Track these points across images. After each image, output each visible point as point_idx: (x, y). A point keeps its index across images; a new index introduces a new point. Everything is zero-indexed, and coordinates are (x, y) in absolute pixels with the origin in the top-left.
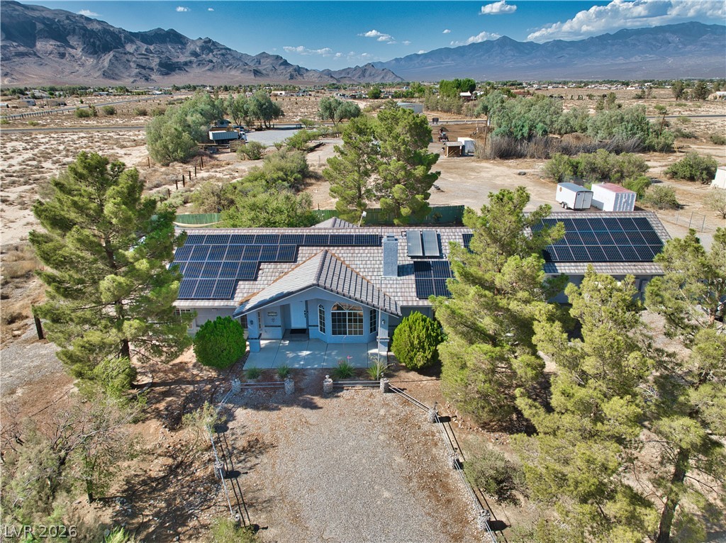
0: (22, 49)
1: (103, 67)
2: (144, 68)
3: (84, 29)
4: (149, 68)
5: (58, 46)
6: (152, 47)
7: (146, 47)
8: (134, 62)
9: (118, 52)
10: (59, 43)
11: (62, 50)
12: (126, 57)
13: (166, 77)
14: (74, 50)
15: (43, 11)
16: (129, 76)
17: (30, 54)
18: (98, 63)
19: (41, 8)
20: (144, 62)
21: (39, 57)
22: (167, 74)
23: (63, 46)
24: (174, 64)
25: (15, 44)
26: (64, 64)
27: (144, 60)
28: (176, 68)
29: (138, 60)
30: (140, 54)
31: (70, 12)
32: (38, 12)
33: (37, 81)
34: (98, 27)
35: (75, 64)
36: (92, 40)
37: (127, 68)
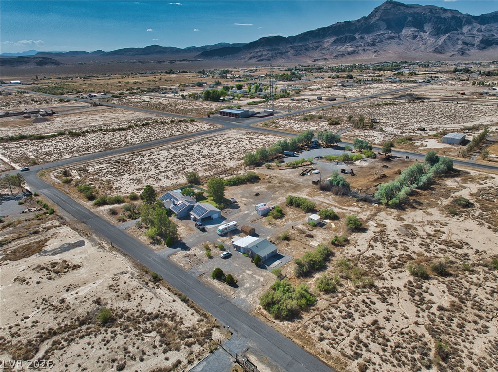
0: (392, 35)
1: (437, 45)
2: (467, 44)
3: (439, 18)
4: (471, 44)
5: (415, 31)
6: (483, 27)
7: (479, 27)
8: (462, 40)
9: (454, 33)
10: (416, 29)
11: (416, 34)
12: (458, 37)
13: (481, 51)
14: (424, 33)
15: (417, 8)
16: (453, 51)
17: (396, 37)
18: (436, 41)
19: (416, 6)
20: (469, 40)
21: (400, 39)
22: (484, 48)
23: (418, 31)
24: (493, 40)
25: (390, 32)
26: (414, 43)
27: (470, 38)
28: (494, 43)
29: (465, 38)
30: (469, 34)
31: (434, 7)
32: (413, 9)
33: (391, 55)
34: (449, 15)
35: (420, 43)
36: (439, 25)
37: (454, 44)
